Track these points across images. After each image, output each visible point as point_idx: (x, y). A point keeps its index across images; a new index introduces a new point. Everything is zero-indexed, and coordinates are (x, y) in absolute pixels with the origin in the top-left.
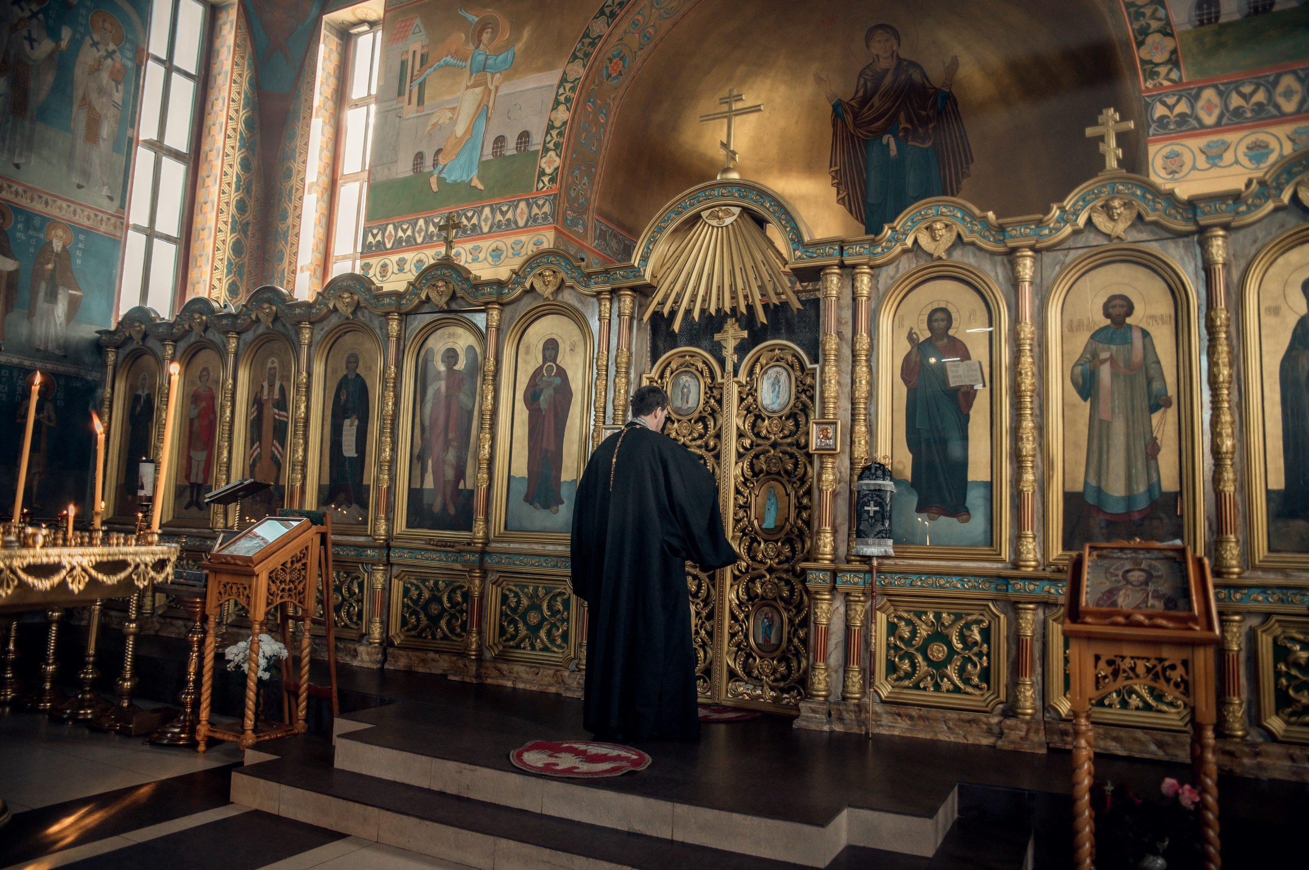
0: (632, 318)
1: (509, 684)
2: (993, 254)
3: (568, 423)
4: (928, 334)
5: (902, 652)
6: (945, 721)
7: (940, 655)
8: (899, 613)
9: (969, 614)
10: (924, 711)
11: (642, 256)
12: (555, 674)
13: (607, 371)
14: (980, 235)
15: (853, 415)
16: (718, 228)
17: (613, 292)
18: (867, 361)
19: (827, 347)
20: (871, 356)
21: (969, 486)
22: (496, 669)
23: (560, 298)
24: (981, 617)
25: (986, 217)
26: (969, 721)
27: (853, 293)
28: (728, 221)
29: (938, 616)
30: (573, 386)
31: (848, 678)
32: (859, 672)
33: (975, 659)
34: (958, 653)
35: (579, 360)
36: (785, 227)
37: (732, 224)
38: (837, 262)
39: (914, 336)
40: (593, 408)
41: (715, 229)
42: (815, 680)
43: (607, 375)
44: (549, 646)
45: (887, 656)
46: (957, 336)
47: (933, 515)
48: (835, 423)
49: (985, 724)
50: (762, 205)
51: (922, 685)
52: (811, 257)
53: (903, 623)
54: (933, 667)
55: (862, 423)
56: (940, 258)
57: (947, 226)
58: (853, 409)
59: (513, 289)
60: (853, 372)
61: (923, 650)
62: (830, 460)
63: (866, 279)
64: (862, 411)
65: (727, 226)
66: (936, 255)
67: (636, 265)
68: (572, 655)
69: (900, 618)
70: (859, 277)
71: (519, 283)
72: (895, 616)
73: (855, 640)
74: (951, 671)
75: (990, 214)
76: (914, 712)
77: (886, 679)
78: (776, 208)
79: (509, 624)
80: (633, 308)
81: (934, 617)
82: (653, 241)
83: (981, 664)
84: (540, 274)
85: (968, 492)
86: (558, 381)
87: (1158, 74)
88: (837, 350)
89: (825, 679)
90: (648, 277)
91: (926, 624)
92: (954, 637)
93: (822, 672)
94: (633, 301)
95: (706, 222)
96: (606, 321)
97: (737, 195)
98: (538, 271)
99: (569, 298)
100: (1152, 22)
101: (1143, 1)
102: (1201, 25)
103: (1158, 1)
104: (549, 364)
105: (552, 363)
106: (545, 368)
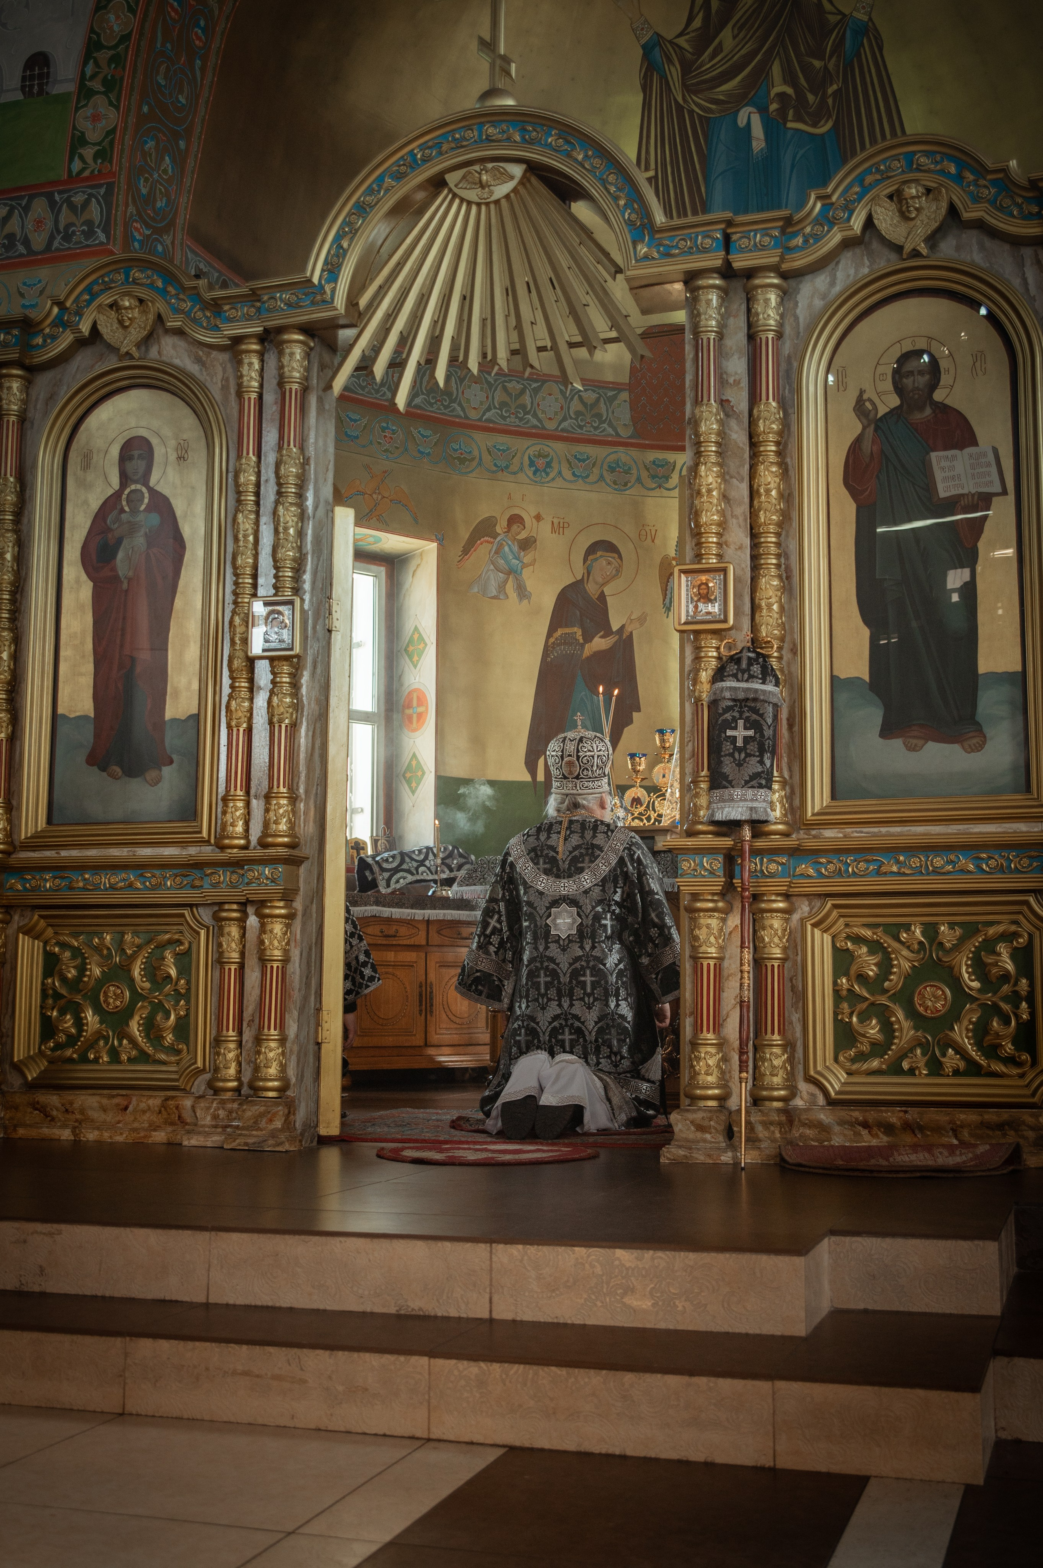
0: (305, 390)
1: (66, 1134)
2: (1016, 242)
3: (178, 603)
4: (894, 401)
5: (864, 1005)
6: (954, 1130)
7: (938, 1005)
8: (856, 930)
9: (991, 924)
10: (913, 1114)
11: (326, 262)
12: (164, 1106)
13: (257, 494)
14: (993, 203)
15: (755, 558)
16: (479, 205)
17: (267, 337)
18: (778, 453)
19: (703, 428)
20: (786, 444)
21: (980, 681)
22: (36, 1106)
23: (153, 353)
24: (1013, 928)
25: (1005, 170)
26: (1000, 1126)
27: (750, 325)
28: (502, 190)
29: (931, 930)
30: (186, 531)
31: (764, 1060)
32: (784, 1047)
33: (1006, 1007)
34: (974, 999)
35: (197, 477)
36: (616, 199)
37: (507, 196)
38: (718, 263)
39: (868, 404)
40: (229, 571)
41: (474, 209)
42: (701, 1067)
43: (257, 503)
44: (150, 1050)
45: (836, 1014)
46: (948, 402)
47: (914, 741)
48: (725, 571)
49: (1032, 1128)
50: (569, 155)
51: (905, 1065)
52: (668, 255)
53: (864, 949)
54: (925, 1030)
55: (773, 571)
56: (916, 254)
57: (928, 191)
58: (755, 545)
59: (54, 338)
60: (753, 474)
61: (905, 997)
62: (714, 643)
63: (773, 297)
64: (773, 549)
65: (497, 202)
66: (908, 248)
67: (315, 280)
68: (200, 1064)
69: (858, 940)
70: (760, 294)
71: (66, 325)
72: (848, 937)
73: (774, 984)
74: (961, 1034)
75: (1013, 163)
76: (893, 1117)
77: (836, 1060)
78: (597, 162)
79: (62, 1012)
80: (308, 369)
81: (923, 933)
82: (350, 231)
83: (1017, 1016)
84: (111, 306)
85: (980, 693)
86: (154, 519)
88: (721, 433)
89: (718, 1066)
90: (340, 302)
91: (908, 948)
92: (964, 968)
93: (712, 1050)
94: (307, 355)
95: (455, 196)
96: (254, 396)
97: (518, 138)
98: (106, 299)
99: (172, 352)
104: (133, 487)
105: (139, 487)
106: (124, 496)
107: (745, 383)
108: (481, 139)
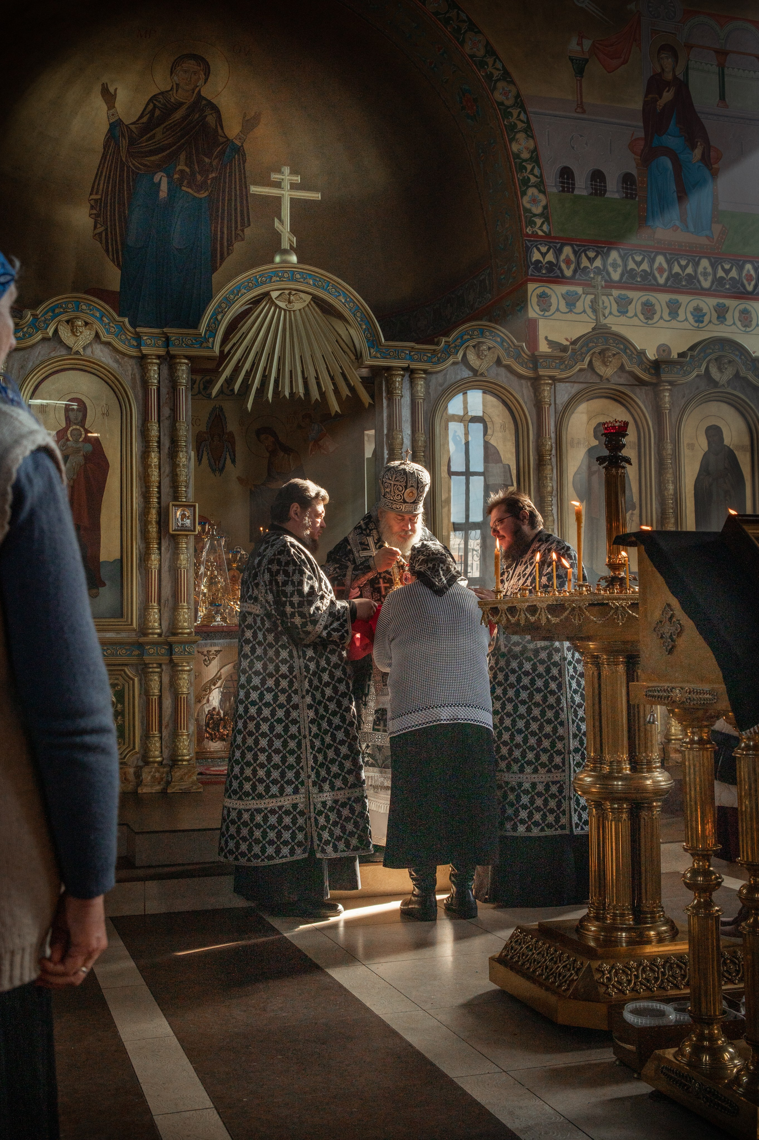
0: (186, 389)
11: (208, 326)
13: (159, 442)
14: (515, 359)
16: (286, 310)
17: (159, 357)
18: (424, 456)
19: (396, 442)
20: (426, 452)
23: (91, 353)
25: (521, 347)
27: (413, 395)
28: (297, 306)
30: (109, 456)
35: (115, 427)
36: (361, 325)
37: (301, 310)
38: (406, 365)
39: (458, 438)
40: (140, 482)
41: (283, 312)
43: (160, 448)
46: (490, 442)
50: (337, 298)
52: (386, 358)
56: (481, 374)
57: (489, 348)
59: (30, 334)
63: (423, 383)
65: (296, 311)
66: (480, 371)
67: (202, 334)
68: (137, 749)
70: (417, 381)
71: (36, 328)
75: (524, 345)
78: (351, 304)
82: (221, 312)
84: (68, 322)
86: (90, 448)
87: (535, 223)
90: (216, 347)
94: (191, 372)
95: (273, 303)
96: (155, 388)
97: (311, 283)
98: (64, 317)
99: (101, 354)
100: (531, 177)
101: (525, 155)
102: (563, 191)
103: (535, 158)
104: (74, 427)
105: (78, 427)
106: (69, 432)
107: (409, 421)
108: (293, 279)
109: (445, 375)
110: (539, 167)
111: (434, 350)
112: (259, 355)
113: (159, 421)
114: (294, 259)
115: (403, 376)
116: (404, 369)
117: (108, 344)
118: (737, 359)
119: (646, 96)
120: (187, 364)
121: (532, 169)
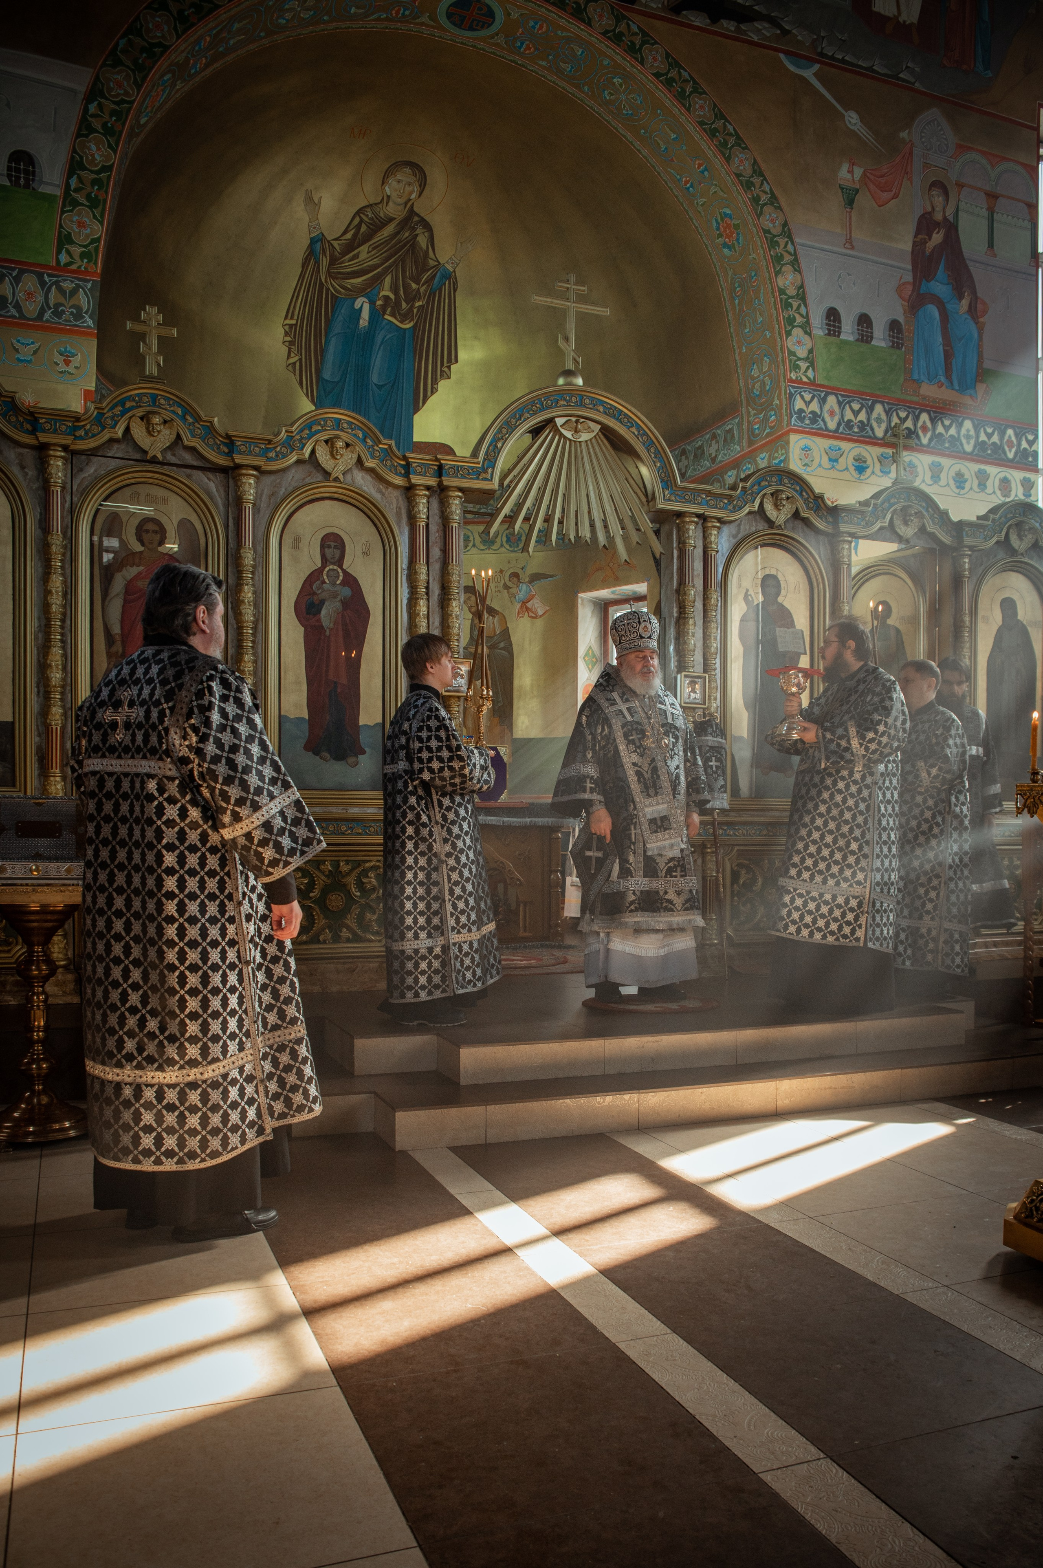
4: (761, 599)
5: (744, 898)
8: (740, 861)
11: (487, 454)
13: (427, 588)
14: (817, 512)
15: (705, 670)
16: (573, 441)
17: (428, 488)
18: (716, 617)
19: (686, 598)
20: (718, 612)
27: (705, 545)
28: (587, 436)
29: (772, 862)
30: (369, 601)
35: (375, 568)
36: (656, 463)
37: (588, 441)
39: (749, 597)
41: (569, 442)
44: (360, 934)
46: (783, 604)
47: (765, 770)
48: (705, 678)
51: (761, 926)
52: (679, 501)
53: (744, 871)
55: (713, 679)
56: (780, 527)
57: (788, 498)
64: (713, 667)
66: (776, 524)
67: (480, 463)
69: (742, 866)
71: (292, 448)
72: (738, 865)
78: (645, 438)
80: (460, 514)
81: (769, 863)
82: (502, 438)
84: (326, 442)
87: (798, 367)
90: (494, 482)
91: (763, 870)
95: (557, 431)
96: (424, 524)
97: (601, 410)
99: (362, 482)
100: (797, 316)
101: (792, 291)
102: (829, 334)
103: (802, 297)
104: (331, 567)
105: (335, 567)
106: (325, 572)
107: (701, 576)
108: (581, 404)
109: (739, 525)
110: (806, 306)
111: (731, 496)
112: (542, 491)
113: (428, 563)
114: (580, 381)
115: (697, 523)
116: (698, 516)
117: (371, 471)
118: (1037, 525)
119: (915, 237)
120: (460, 498)
121: (799, 306)
